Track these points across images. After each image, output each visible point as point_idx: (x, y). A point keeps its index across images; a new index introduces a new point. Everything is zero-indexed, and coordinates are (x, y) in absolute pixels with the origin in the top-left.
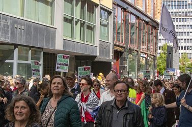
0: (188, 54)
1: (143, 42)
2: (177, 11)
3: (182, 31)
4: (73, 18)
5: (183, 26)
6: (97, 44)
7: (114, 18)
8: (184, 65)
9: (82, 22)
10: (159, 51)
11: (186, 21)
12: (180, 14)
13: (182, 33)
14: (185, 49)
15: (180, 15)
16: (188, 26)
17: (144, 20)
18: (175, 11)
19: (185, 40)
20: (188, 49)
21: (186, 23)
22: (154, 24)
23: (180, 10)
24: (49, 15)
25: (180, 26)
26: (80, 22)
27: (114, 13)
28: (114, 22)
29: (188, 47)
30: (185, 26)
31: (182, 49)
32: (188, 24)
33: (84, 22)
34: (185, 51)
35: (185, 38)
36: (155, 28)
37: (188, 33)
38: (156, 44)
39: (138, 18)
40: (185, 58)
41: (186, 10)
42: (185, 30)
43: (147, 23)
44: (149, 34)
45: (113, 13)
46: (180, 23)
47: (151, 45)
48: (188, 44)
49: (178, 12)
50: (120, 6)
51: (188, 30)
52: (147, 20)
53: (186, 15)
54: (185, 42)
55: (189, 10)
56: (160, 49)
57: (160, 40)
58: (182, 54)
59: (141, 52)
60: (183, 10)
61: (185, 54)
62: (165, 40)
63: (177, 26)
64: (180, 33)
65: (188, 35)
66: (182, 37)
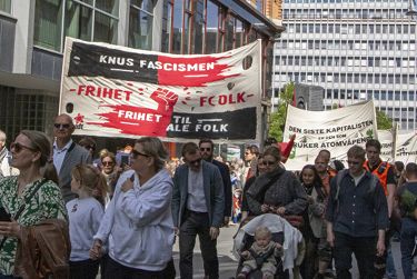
2: (319, 6)
3: (331, 53)
5: (330, 42)
9: (84, 10)
10: (275, 100)
11: (338, 31)
12: (325, 13)
13: (330, 58)
14: (336, 97)
15: (326, 17)
16: (344, 42)
19: (336, 75)
20: (343, 97)
21: (337, 37)
23: (325, 6)
25: (324, 42)
26: (78, 8)
29: (342, 92)
30: (337, 42)
31: (329, 95)
32: (344, 37)
33: (90, 10)
34: (335, 101)
35: (337, 69)
37: (344, 58)
39: (224, 9)
41: (338, 6)
42: (337, 53)
46: (324, 37)
48: (342, 86)
49: (319, 10)
51: (344, 53)
53: (339, 16)
54: (336, 81)
55: (345, 6)
57: (277, 73)
58: (329, 107)
62: (290, 74)
63: (317, 42)
64: (324, 58)
65: (343, 64)
66: (330, 69)
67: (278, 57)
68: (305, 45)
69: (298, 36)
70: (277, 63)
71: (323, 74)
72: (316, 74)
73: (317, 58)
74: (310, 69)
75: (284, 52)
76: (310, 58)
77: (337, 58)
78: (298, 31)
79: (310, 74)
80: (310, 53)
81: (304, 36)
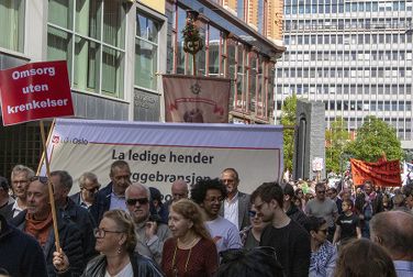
0: (346, 119)
1: (239, 93)
2: (321, 16)
3: (333, 64)
4: (70, 35)
5: (333, 53)
6: (128, 96)
7: (169, 36)
8: (338, 146)
9: (93, 46)
10: (277, 113)
11: (340, 42)
12: (328, 24)
13: (333, 69)
14: (339, 108)
15: (328, 27)
16: (347, 52)
17: (239, 40)
18: (314, 17)
19: (339, 86)
20: (346, 108)
21: (340, 47)
22: (265, 50)
23: (328, 16)
24: (13, 27)
25: (327, 53)
26: (86, 43)
27: (170, 23)
28: (169, 44)
29: (346, 103)
30: (340, 53)
31: (332, 107)
32: (347, 48)
33: (98, 45)
34: (339, 113)
35: (339, 81)
36: (267, 59)
37: (346, 69)
38: (270, 95)
39: (225, 34)
40: (339, 130)
41: (341, 16)
42: (340, 64)
43: (248, 46)
44: (253, 73)
45: (166, 24)
46: (326, 47)
47: (259, 100)
48: (346, 97)
49: (321, 21)
50: (184, 7)
51: (346, 64)
52: (248, 38)
53: (341, 27)
54: (339, 92)
55: (348, 15)
56: (279, 108)
57: (280, 86)
58: (332, 119)
59: (235, 116)
60: (334, 16)
61: (339, 119)
62: (293, 86)
63: (320, 53)
64: (326, 69)
65: (346, 76)
66: (333, 80)
67: (280, 70)
68: (307, 57)
69: (300, 48)
70: (280, 76)
71: (326, 86)
72: (319, 86)
73: (319, 69)
74: (313, 81)
75: (286, 64)
76: (313, 69)
77: (340, 69)
78: (300, 42)
79: (312, 86)
80: (313, 64)
81: (306, 48)
